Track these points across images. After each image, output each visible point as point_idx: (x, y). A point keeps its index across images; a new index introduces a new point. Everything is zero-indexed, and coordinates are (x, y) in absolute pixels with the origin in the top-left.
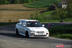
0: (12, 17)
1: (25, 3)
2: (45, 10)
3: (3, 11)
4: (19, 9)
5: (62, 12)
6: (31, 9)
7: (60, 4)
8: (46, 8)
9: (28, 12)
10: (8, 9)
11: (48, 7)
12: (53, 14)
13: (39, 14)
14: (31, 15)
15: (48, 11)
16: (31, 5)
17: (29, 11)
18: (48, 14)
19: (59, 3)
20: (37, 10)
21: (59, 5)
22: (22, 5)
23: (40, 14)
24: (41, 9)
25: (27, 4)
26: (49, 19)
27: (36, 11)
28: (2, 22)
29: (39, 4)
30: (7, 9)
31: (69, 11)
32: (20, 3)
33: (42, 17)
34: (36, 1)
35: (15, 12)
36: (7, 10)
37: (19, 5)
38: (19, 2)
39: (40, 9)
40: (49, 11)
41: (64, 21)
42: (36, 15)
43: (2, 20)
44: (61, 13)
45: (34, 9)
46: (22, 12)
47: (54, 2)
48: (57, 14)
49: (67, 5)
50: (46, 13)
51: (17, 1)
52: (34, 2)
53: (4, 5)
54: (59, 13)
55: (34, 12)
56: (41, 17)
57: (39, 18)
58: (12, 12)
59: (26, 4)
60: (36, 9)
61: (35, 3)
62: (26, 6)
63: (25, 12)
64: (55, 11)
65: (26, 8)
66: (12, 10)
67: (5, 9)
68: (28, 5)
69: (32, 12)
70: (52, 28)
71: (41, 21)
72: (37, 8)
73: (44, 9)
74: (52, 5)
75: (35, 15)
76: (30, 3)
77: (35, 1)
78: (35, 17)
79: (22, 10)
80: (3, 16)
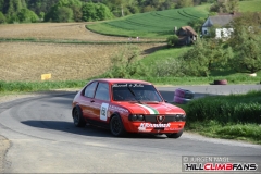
0: (48, 65)
1: (94, 18)
2: (160, 44)
4: (72, 37)
5: (215, 52)
6: (111, 39)
7: (209, 26)
8: (163, 37)
9: (101, 50)
10: (36, 37)
11: (169, 36)
12: (186, 57)
13: (139, 58)
14: (114, 60)
15: (168, 47)
16: (113, 26)
17: (107, 47)
18: (171, 58)
19: (206, 23)
20: (133, 43)
21: (204, 29)
22: (83, 25)
24: (146, 41)
25: (98, 22)
26: (174, 75)
27: (131, 45)
29: (139, 24)
30: (32, 37)
31: (241, 49)
32: (76, 19)
33: (150, 65)
34: (131, 15)
35: (59, 50)
36: (32, 40)
37: (74, 27)
38: (71, 14)
40: (174, 47)
41: (226, 81)
42: (130, 59)
43: (15, 73)
44: (212, 56)
45: (121, 40)
46: (82, 50)
47: (189, 20)
48: (200, 59)
49: (232, 30)
50: (163, 55)
51: (67, 14)
52: (124, 18)
53: (23, 25)
54: (206, 55)
55: (121, 52)
56: (147, 68)
57: (139, 70)
58: (49, 50)
59: (97, 24)
61: (128, 21)
62: (95, 29)
63: (93, 49)
64: (192, 48)
65: (96, 35)
66: (49, 41)
67: (27, 37)
68: (104, 27)
69: (115, 51)
74: (181, 29)
75: (126, 60)
76: (107, 21)
77: (126, 14)
78: (125, 65)
79: (83, 43)
80: (19, 60)
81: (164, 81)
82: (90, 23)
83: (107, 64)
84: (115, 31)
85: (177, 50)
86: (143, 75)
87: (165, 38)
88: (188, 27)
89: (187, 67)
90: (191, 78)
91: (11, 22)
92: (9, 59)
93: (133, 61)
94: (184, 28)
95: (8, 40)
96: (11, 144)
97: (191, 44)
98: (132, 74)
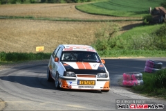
0: (44, 39)
2: (137, 22)
3: (20, 20)
6: (96, 18)
8: (139, 16)
9: (87, 26)
10: (35, 16)
12: (158, 33)
13: (119, 33)
14: (97, 35)
15: (144, 24)
16: (98, 7)
17: (92, 24)
18: (144, 34)
20: (114, 21)
22: (73, 5)
23: (122, 32)
24: (125, 19)
25: (85, 3)
26: (148, 48)
27: (112, 23)
28: (15, 51)
29: (120, 5)
30: (31, 15)
32: (68, 1)
33: (128, 40)
35: (53, 27)
36: (31, 18)
37: (65, 7)
39: (122, 18)
40: (148, 25)
42: (111, 34)
43: (17, 45)
45: (104, 18)
46: (71, 26)
50: (139, 31)
53: (24, 5)
55: (104, 28)
56: (125, 42)
57: (118, 43)
58: (44, 26)
60: (112, 18)
61: (110, 3)
62: (83, 9)
63: (81, 26)
64: (163, 25)
65: (84, 14)
66: (45, 19)
67: (27, 15)
68: (90, 7)
69: (99, 28)
70: (159, 73)
71: (124, 53)
72: (113, 16)
73: (132, 18)
74: (155, 9)
75: (108, 35)
76: (93, 2)
78: (107, 39)
79: (72, 21)
80: (20, 34)
81: (137, 53)
82: (79, 4)
83: (92, 38)
84: (99, 11)
85: (151, 27)
86: (122, 48)
87: (141, 17)
88: (161, 8)
89: (159, 42)
90: (161, 51)
91: (14, 3)
92: (12, 34)
93: (113, 36)
94: (157, 8)
95: (11, 17)
96: (6, 105)
97: (162, 22)
98: (112, 47)
